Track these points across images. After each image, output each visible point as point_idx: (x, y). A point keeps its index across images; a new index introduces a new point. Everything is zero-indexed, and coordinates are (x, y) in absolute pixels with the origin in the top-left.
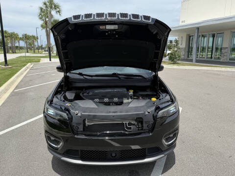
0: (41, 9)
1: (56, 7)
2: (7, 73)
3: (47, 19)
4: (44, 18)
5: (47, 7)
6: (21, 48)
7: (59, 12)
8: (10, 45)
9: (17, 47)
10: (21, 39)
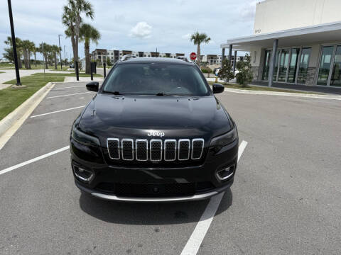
0: (66, 8)
1: (87, 7)
2: (20, 94)
3: (74, 24)
4: (69, 22)
5: (73, 6)
6: (38, 63)
7: (90, 13)
8: (22, 58)
9: (32, 60)
10: (38, 50)
